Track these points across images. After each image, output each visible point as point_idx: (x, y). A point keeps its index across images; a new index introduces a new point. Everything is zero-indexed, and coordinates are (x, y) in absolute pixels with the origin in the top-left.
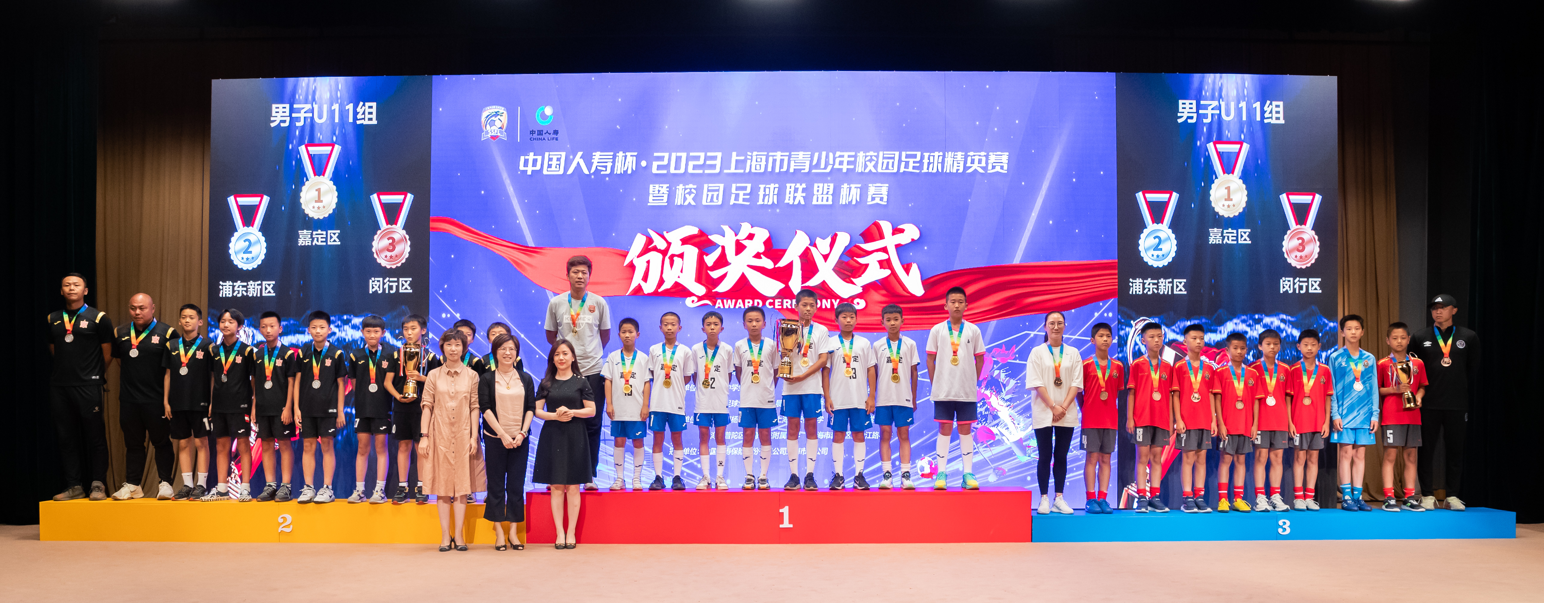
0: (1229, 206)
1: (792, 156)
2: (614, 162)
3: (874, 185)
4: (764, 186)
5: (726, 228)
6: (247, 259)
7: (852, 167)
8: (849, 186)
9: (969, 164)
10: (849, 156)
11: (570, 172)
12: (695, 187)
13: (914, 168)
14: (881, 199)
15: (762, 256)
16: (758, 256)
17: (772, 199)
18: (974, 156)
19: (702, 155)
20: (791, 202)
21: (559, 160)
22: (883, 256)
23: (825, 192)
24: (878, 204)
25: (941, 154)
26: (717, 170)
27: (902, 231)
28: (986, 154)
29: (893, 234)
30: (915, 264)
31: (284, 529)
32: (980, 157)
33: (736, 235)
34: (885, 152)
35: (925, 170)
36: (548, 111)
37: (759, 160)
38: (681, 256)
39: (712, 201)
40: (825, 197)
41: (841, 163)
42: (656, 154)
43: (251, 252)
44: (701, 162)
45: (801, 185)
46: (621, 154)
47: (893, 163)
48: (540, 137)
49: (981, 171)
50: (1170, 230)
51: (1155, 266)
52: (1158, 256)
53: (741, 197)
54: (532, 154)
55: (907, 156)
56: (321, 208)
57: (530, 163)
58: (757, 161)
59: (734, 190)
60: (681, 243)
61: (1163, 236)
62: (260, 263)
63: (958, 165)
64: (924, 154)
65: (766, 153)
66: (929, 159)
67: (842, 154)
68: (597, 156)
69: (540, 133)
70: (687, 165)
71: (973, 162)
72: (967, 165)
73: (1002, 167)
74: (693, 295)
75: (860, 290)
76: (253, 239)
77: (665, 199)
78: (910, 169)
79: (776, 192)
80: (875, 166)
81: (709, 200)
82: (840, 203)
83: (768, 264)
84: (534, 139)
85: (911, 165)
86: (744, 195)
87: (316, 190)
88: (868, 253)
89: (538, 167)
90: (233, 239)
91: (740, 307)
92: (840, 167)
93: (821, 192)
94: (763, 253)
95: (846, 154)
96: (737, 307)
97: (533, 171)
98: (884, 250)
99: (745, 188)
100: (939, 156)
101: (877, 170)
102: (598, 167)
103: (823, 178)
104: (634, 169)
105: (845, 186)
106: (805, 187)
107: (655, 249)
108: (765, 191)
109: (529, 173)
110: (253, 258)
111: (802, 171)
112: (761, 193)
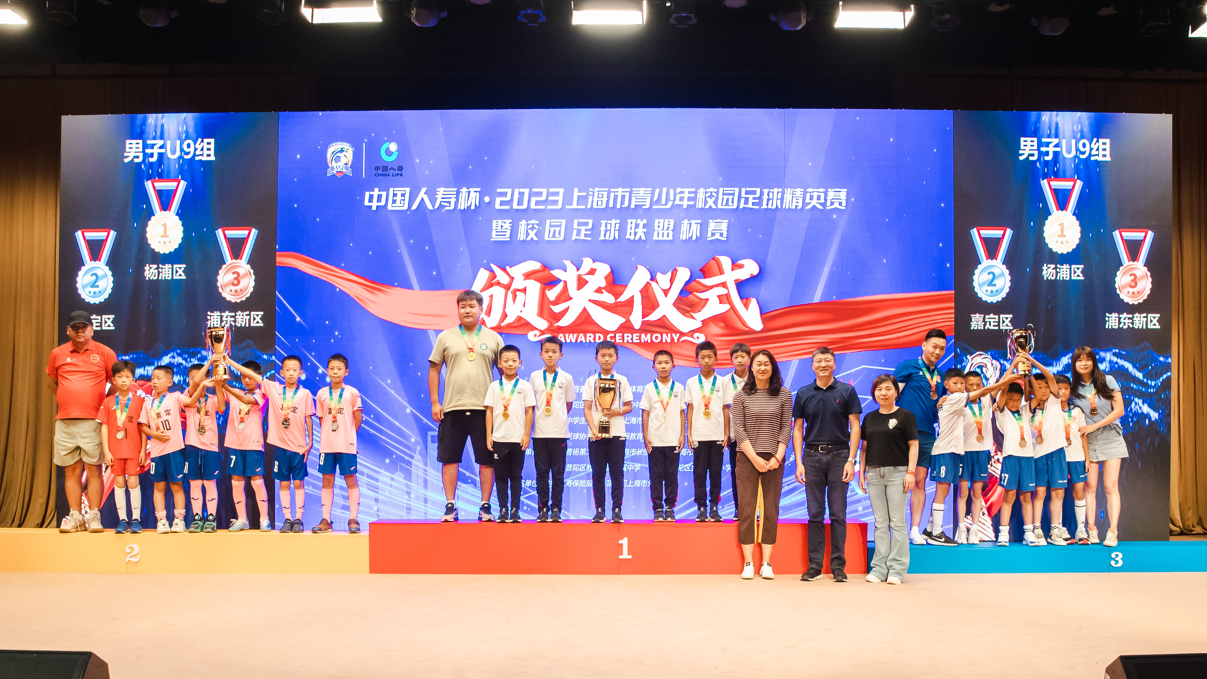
0: (1062, 243)
1: (634, 192)
2: (457, 198)
3: (714, 221)
4: (606, 221)
5: (568, 263)
6: (95, 293)
7: (692, 203)
8: (689, 222)
9: (808, 201)
10: (689, 193)
11: (414, 207)
12: (537, 222)
13: (753, 204)
14: (721, 235)
15: (603, 290)
16: (599, 290)
17: (613, 235)
18: (813, 192)
19: (545, 191)
20: (632, 238)
21: (403, 195)
22: (722, 291)
23: (666, 228)
24: (717, 239)
25: (780, 190)
26: (560, 206)
27: (741, 267)
28: (824, 190)
29: (732, 270)
30: (754, 299)
31: (132, 559)
32: (819, 194)
33: (578, 269)
34: (725, 189)
35: (764, 206)
36: (393, 147)
37: (600, 196)
38: (524, 290)
39: (554, 236)
40: (666, 233)
41: (682, 199)
42: (499, 190)
43: (98, 286)
44: (544, 198)
45: (642, 221)
46: (464, 190)
47: (733, 199)
48: (385, 172)
49: (820, 207)
50: (1004, 266)
51: (989, 301)
52: (992, 292)
53: (583, 232)
54: (376, 190)
55: (747, 193)
56: (168, 243)
57: (375, 198)
58: (598, 197)
59: (575, 226)
60: (523, 278)
61: (997, 271)
62: (107, 297)
63: (797, 201)
64: (764, 190)
65: (607, 189)
66: (768, 195)
67: (682, 190)
68: (441, 192)
69: (385, 168)
70: (529, 201)
71: (811, 198)
72: (806, 202)
73: (840, 204)
74: (536, 329)
75: (700, 325)
76: (100, 273)
77: (508, 234)
78: (750, 205)
79: (617, 228)
80: (716, 202)
81: (551, 235)
82: (681, 239)
83: (609, 298)
84: (379, 175)
85: (751, 201)
86: (586, 230)
87: (162, 225)
88: (709, 288)
89: (383, 203)
90: (80, 273)
91: (581, 341)
92: (681, 203)
93: (661, 227)
94: (604, 288)
95: (687, 190)
96: (578, 341)
97: (377, 207)
98: (724, 285)
99: (586, 224)
100: (778, 192)
101: (717, 206)
102: (442, 203)
103: (664, 214)
104: (477, 205)
105: (686, 221)
106: (646, 222)
107: (498, 283)
108: (606, 226)
109: (374, 208)
110: (100, 292)
111: (644, 207)
112: (603, 229)
